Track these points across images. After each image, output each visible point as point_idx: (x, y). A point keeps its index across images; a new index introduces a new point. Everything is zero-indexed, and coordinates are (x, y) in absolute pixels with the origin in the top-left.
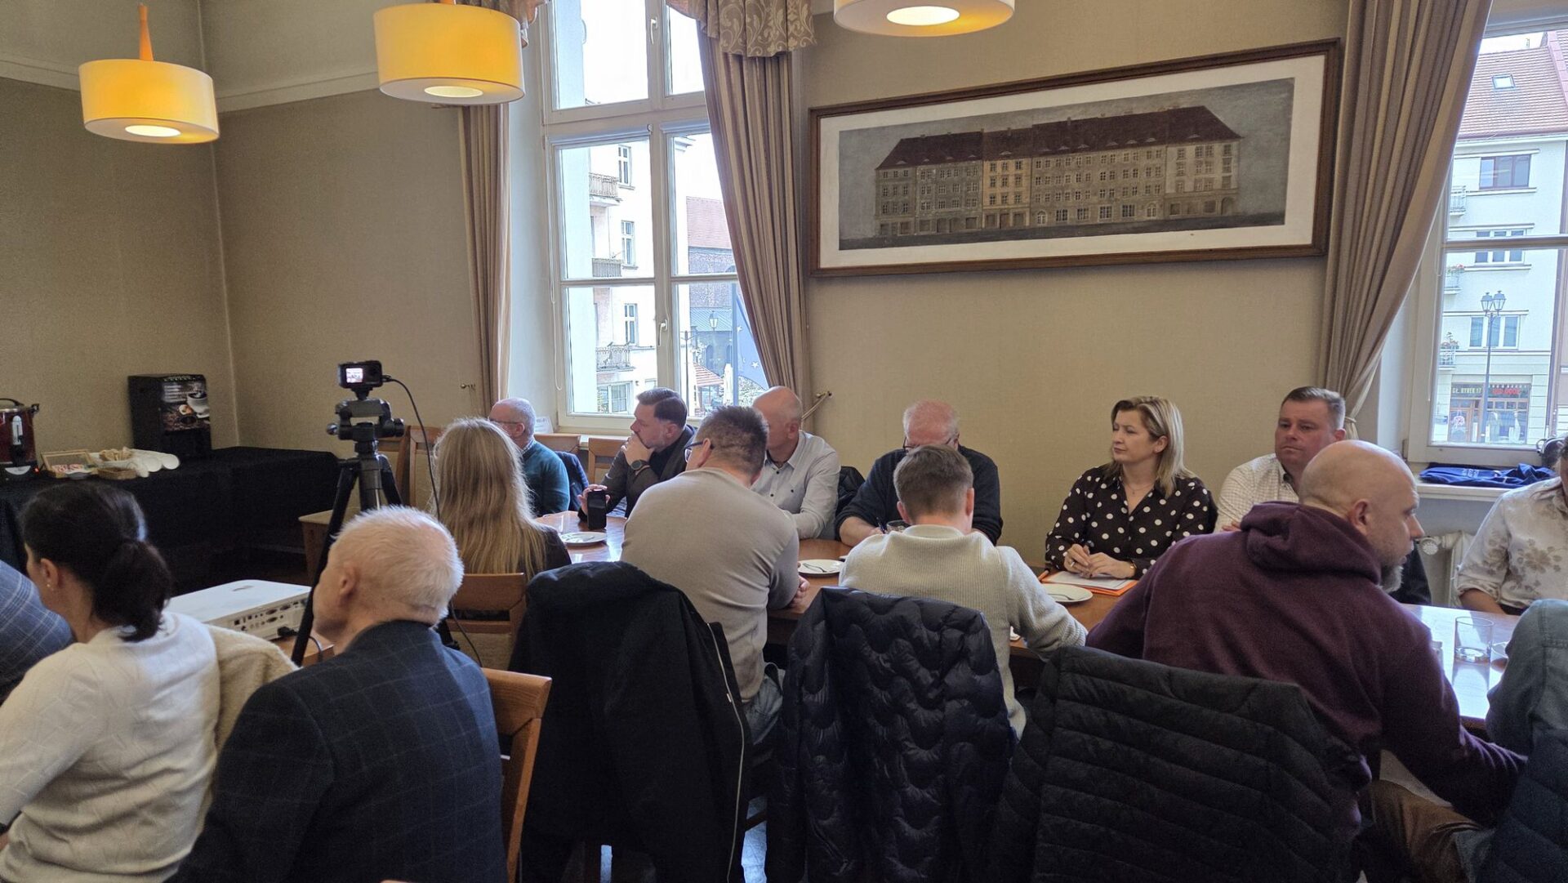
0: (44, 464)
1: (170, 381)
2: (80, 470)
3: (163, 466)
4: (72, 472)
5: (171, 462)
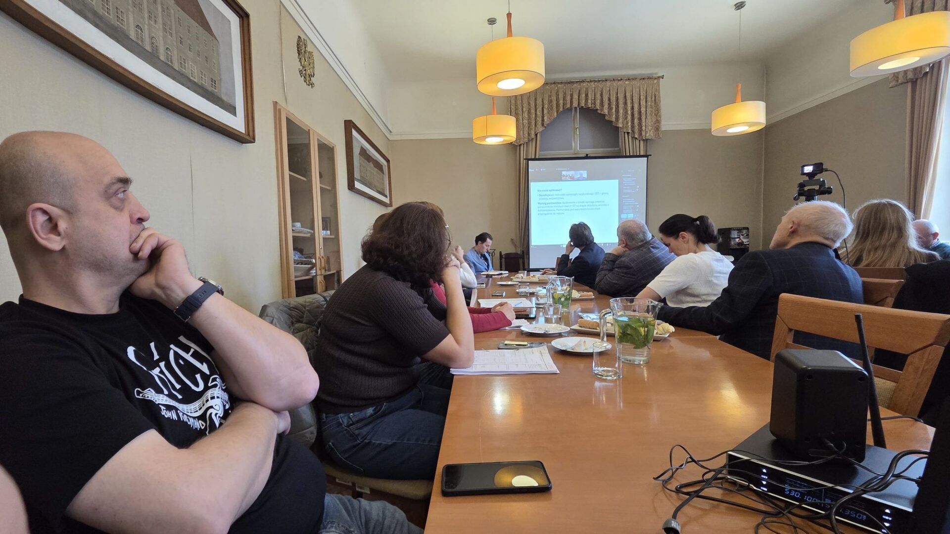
1: (734, 229)
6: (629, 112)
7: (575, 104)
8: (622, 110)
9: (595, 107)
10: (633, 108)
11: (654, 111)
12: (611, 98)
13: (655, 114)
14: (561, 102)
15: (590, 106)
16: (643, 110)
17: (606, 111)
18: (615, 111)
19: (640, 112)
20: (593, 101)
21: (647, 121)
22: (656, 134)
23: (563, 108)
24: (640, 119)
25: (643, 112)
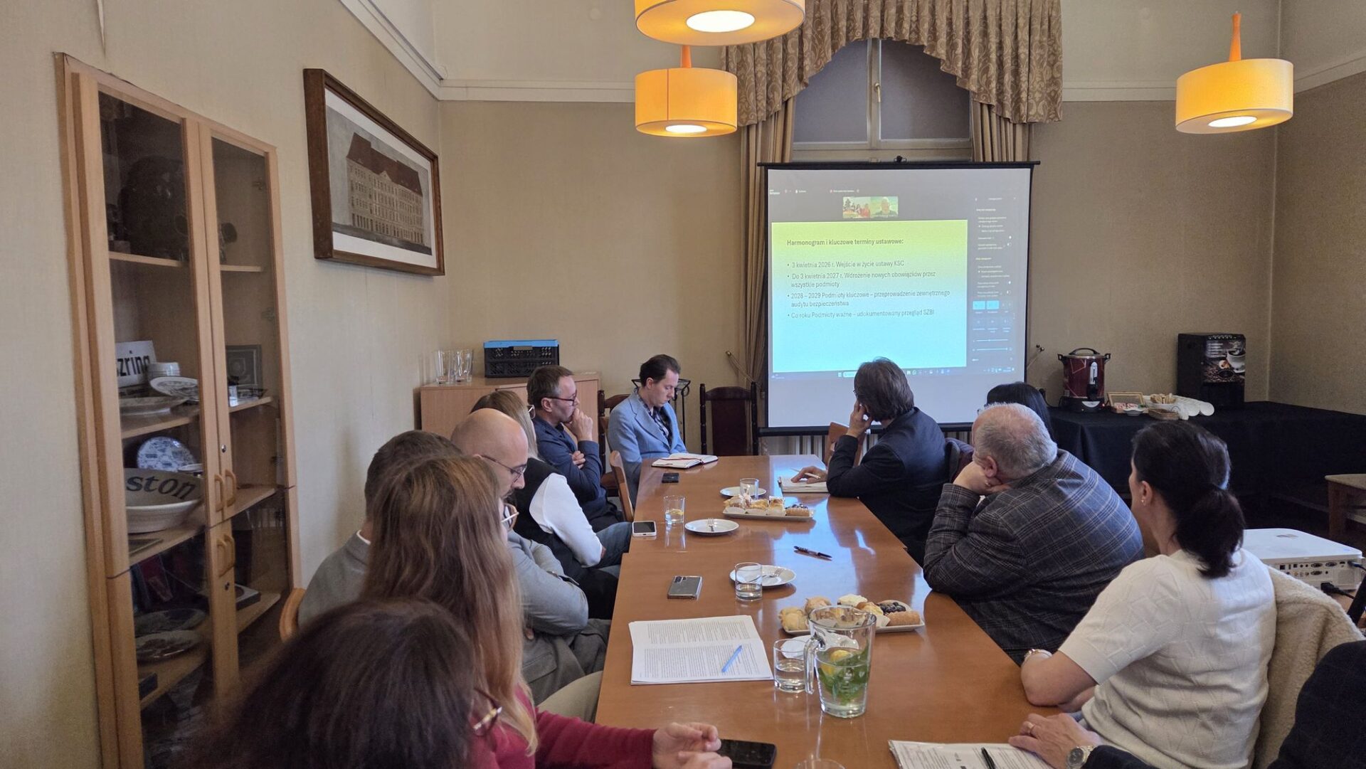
0: (1109, 401)
1: (1213, 339)
2: (1134, 408)
3: (1200, 412)
4: (1129, 409)
5: (1208, 410)
6: (993, 57)
7: (874, 32)
8: (977, 50)
9: (918, 39)
10: (1000, 46)
11: (1046, 56)
12: (954, 21)
13: (1048, 62)
14: (843, 24)
15: (907, 37)
16: (1023, 51)
17: (941, 52)
18: (963, 52)
19: (1016, 57)
20: (914, 26)
21: (1031, 81)
22: (1050, 111)
23: (848, 39)
24: (1016, 73)
25: (1022, 56)
